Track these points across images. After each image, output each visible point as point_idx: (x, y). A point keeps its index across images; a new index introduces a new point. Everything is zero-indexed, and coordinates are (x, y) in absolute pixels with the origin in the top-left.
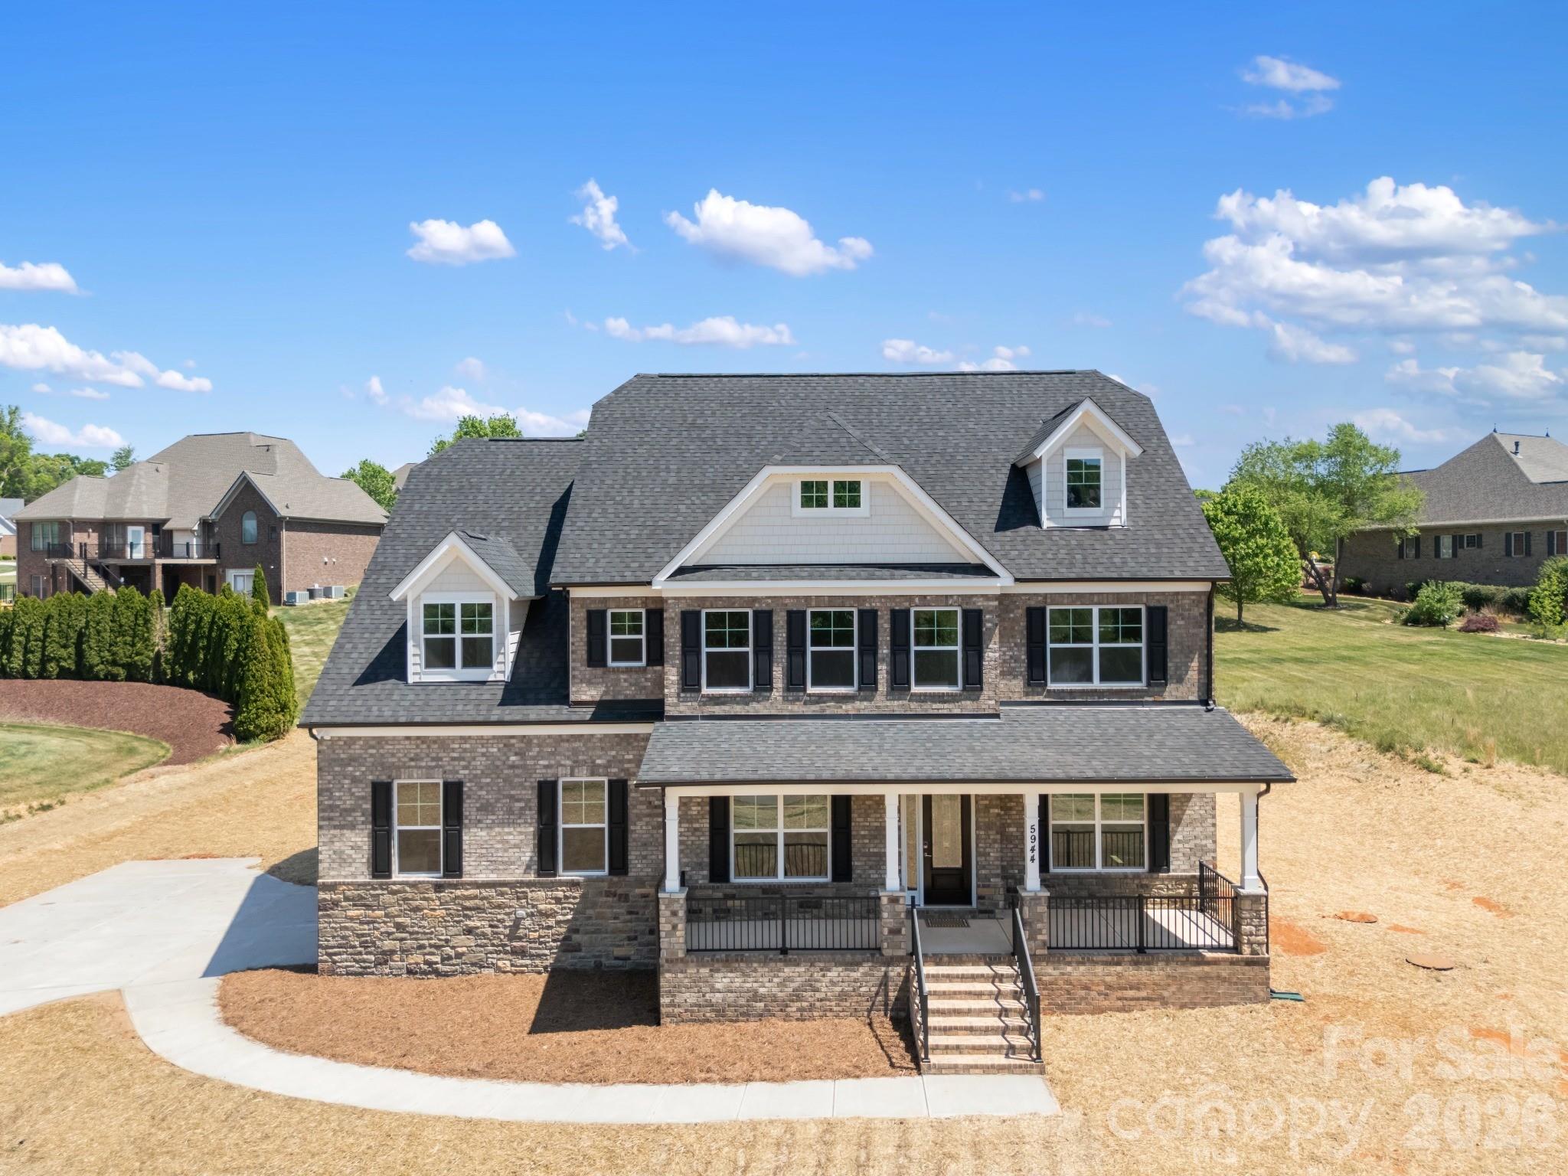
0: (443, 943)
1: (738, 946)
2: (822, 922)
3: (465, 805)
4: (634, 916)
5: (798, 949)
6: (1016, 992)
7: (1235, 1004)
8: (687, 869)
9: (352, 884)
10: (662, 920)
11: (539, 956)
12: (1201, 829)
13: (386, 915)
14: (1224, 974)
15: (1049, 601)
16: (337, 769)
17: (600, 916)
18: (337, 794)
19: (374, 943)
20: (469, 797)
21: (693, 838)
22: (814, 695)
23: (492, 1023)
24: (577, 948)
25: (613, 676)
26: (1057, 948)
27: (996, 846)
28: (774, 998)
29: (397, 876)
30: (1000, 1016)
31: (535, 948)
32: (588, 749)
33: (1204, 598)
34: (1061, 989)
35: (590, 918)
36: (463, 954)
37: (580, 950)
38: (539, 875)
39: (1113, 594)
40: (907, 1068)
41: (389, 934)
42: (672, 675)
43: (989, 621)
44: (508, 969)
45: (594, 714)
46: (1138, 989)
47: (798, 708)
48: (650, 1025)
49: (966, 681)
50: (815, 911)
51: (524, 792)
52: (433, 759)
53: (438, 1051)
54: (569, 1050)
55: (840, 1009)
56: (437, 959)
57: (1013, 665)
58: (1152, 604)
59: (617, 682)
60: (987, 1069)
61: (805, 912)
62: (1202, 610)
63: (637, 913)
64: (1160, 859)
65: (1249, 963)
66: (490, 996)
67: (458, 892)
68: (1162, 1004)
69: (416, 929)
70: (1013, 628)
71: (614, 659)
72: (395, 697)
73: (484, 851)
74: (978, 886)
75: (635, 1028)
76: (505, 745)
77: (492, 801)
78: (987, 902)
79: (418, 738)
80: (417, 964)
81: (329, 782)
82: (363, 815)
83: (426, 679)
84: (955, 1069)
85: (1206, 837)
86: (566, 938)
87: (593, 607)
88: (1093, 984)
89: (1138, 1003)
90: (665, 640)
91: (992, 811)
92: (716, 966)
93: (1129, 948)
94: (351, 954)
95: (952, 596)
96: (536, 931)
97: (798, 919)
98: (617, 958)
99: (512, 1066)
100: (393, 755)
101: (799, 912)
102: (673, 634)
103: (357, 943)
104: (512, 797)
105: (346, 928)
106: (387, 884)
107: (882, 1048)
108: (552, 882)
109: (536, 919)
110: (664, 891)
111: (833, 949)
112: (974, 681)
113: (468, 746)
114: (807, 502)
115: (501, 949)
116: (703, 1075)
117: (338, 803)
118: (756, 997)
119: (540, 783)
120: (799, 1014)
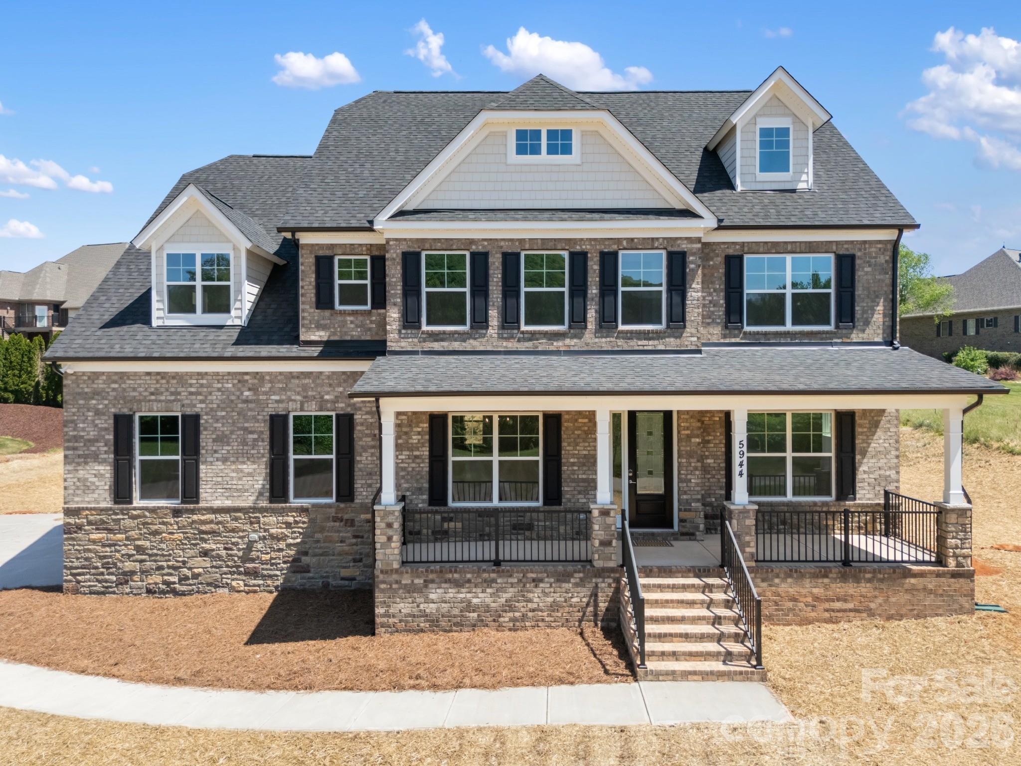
0: (181, 564)
1: (452, 558)
2: (535, 543)
3: (202, 436)
4: (359, 540)
5: (511, 561)
6: (728, 601)
7: (941, 615)
8: (408, 494)
9: (94, 509)
10: (378, 532)
11: (270, 577)
12: (885, 461)
13: (127, 539)
14: (930, 586)
15: (746, 249)
16: (81, 402)
17: (328, 540)
18: (81, 425)
19: (115, 564)
20: (206, 429)
21: (414, 465)
22: (527, 332)
23: (213, 635)
24: (306, 569)
25: (340, 318)
26: (764, 561)
27: (697, 473)
28: (487, 609)
29: (137, 502)
30: (713, 624)
31: (267, 569)
32: (317, 385)
33: (890, 247)
34: (769, 600)
35: (318, 541)
36: (199, 575)
37: (309, 572)
38: (271, 502)
39: (806, 242)
40: (622, 675)
41: (130, 556)
42: (394, 314)
43: (692, 262)
44: (242, 589)
45: (321, 352)
46: (845, 601)
47: (512, 345)
48: (365, 635)
49: (670, 319)
50: (527, 533)
51: (257, 425)
52: (172, 394)
53: (151, 660)
54: (282, 658)
55: (552, 619)
56: (175, 579)
57: (712, 309)
58: (841, 253)
59: (343, 324)
60: (707, 676)
61: (518, 534)
62: (887, 258)
63: (362, 537)
64: (847, 488)
65: (955, 575)
66: (219, 611)
67: (195, 517)
68: (869, 616)
69: (155, 551)
70: (713, 275)
71: (341, 303)
72: (138, 338)
73: (220, 479)
74: (680, 510)
75: (350, 638)
76: (239, 381)
77: (228, 433)
78: (688, 525)
79: (158, 374)
80: (156, 584)
81: (74, 415)
82: (106, 445)
83: (168, 323)
84: (672, 675)
85: (890, 468)
86: (296, 560)
87: (321, 253)
88: (801, 596)
89: (845, 614)
90: (387, 279)
91: (693, 440)
92: (431, 576)
93: (835, 561)
94: (94, 575)
95: (657, 239)
96: (267, 553)
97: (511, 540)
98: (343, 579)
99: (219, 674)
100: (134, 389)
101: (512, 534)
102: (394, 274)
103: (99, 564)
104: (245, 429)
105: (89, 551)
106: (128, 509)
107: (595, 655)
108: (283, 508)
109: (268, 542)
110: (380, 503)
111: (545, 561)
112: (678, 320)
113: (204, 382)
114: (521, 150)
115: (235, 571)
116: (412, 682)
117: (82, 434)
118: (469, 607)
119: (272, 416)
120: (511, 624)
